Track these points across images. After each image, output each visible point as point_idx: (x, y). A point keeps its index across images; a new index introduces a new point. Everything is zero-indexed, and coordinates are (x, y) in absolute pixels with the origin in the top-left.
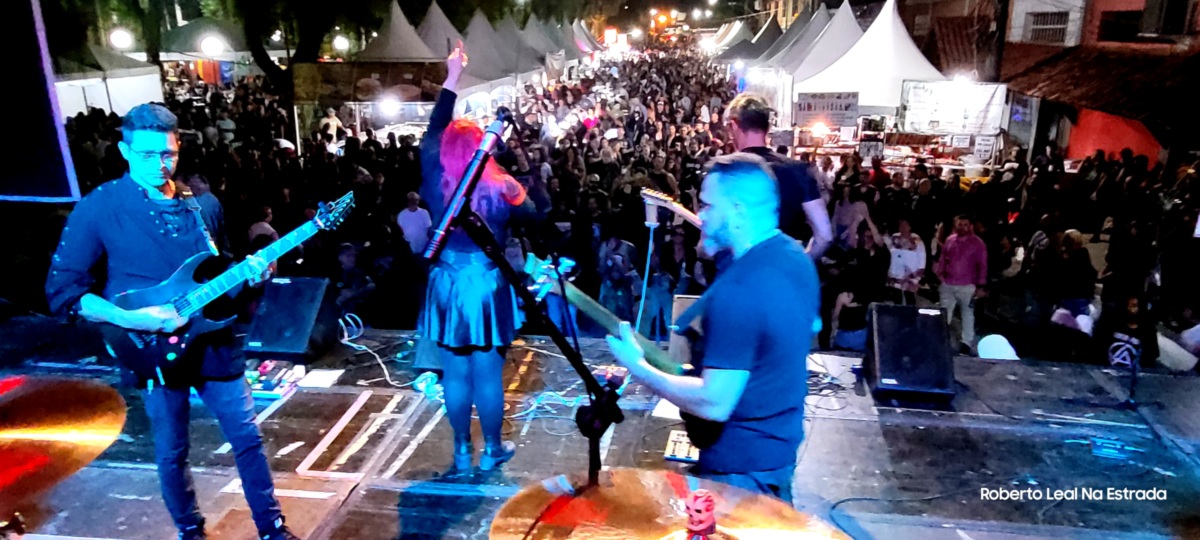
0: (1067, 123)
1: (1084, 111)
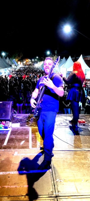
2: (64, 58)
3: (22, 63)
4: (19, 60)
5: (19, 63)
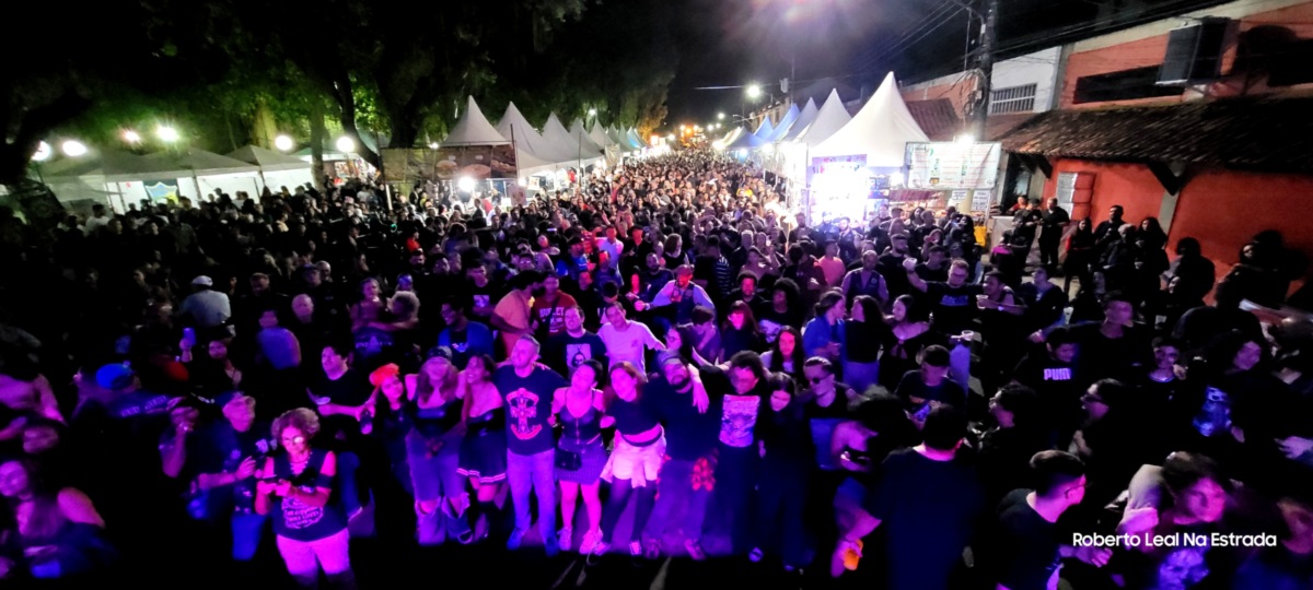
0: (1037, 176)
2: (811, 103)
3: (663, 140)
4: (654, 131)
5: (654, 139)
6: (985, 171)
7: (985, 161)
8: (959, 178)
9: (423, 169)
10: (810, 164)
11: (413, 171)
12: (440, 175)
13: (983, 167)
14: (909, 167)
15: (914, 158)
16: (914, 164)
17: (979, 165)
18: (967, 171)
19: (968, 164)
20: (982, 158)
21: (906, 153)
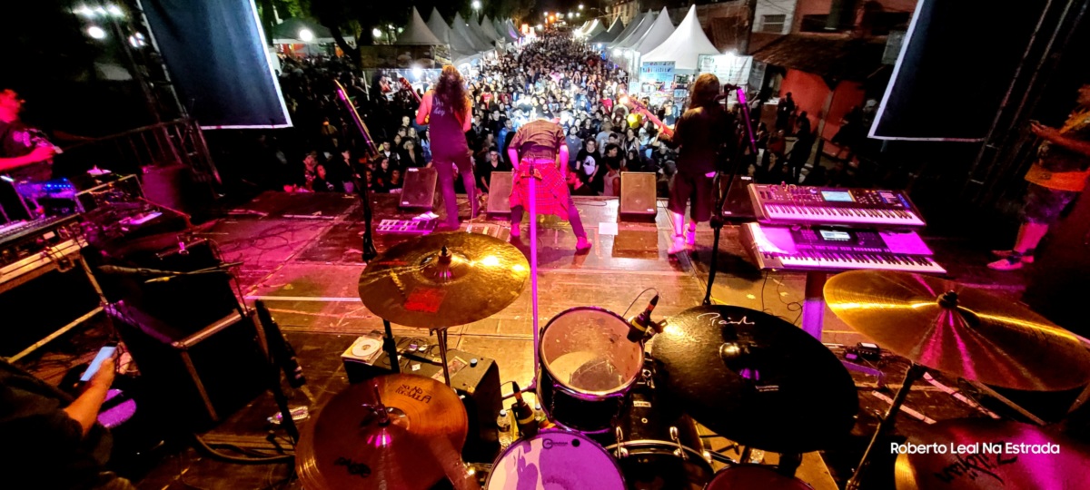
0: (780, 77)
1: (790, 70)
4: (525, 21)
5: (525, 27)
6: (743, 74)
7: (743, 68)
8: (727, 77)
9: (388, 60)
10: (641, 65)
11: (382, 61)
12: (400, 65)
13: (741, 71)
14: (699, 70)
15: (703, 64)
16: (703, 68)
17: (739, 70)
18: (733, 73)
19: (734, 69)
20: (741, 66)
21: (699, 62)
